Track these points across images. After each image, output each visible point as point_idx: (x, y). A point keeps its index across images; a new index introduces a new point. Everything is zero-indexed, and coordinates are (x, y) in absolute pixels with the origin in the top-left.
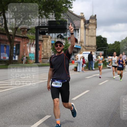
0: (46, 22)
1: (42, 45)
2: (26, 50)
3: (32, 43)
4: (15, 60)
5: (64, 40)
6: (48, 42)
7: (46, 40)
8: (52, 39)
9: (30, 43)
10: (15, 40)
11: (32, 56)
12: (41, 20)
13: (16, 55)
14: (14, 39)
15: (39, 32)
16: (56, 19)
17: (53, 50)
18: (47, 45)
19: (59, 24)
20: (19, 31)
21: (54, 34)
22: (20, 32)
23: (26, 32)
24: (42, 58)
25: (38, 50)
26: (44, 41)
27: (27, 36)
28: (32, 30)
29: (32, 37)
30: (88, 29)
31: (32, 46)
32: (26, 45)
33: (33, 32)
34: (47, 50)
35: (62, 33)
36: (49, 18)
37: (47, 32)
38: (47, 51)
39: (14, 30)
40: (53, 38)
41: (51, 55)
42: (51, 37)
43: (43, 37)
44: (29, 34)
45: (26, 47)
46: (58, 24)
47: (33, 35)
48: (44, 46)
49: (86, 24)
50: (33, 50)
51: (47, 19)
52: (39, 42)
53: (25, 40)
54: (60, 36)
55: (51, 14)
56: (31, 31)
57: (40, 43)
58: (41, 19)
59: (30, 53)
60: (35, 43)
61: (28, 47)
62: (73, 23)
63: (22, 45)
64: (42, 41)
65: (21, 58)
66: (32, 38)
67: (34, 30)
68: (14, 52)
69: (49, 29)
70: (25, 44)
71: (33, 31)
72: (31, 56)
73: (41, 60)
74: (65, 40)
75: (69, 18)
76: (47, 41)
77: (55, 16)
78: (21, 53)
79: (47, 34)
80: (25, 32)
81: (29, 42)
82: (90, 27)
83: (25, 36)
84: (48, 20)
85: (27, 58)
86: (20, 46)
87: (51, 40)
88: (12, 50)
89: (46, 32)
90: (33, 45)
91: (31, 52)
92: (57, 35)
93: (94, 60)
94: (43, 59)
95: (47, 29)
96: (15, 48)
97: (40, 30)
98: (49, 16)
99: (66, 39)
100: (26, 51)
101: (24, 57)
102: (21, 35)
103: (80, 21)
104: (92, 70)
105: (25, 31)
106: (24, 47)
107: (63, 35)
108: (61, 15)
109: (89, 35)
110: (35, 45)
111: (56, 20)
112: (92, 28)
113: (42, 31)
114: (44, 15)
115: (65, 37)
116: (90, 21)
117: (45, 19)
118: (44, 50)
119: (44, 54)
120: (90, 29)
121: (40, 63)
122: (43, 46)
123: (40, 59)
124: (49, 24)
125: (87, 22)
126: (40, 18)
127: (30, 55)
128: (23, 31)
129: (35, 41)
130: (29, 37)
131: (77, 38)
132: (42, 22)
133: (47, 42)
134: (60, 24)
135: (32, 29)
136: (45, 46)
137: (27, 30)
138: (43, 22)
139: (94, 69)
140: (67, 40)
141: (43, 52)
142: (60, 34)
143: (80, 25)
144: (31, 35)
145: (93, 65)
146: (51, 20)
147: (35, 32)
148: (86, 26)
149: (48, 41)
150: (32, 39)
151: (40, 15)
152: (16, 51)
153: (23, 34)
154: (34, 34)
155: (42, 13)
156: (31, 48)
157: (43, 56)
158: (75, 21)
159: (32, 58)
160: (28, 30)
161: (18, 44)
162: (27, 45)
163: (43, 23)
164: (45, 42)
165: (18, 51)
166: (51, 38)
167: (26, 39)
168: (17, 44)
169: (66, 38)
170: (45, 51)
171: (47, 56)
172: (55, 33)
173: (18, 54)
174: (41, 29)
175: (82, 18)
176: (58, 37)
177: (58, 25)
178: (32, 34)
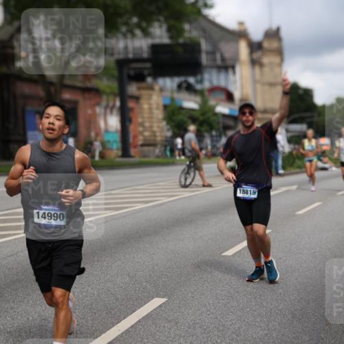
1: (137, 110)
2: (96, 124)
3: (111, 104)
5: (195, 95)
6: (153, 102)
7: (148, 97)
8: (164, 94)
9: (104, 103)
10: (62, 97)
11: (112, 140)
14: (60, 95)
15: (128, 74)
17: (168, 123)
18: (151, 109)
19: (181, 51)
24: (140, 143)
25: (128, 124)
26: (144, 99)
29: (109, 87)
30: (261, 65)
31: (111, 112)
32: (95, 110)
34: (152, 122)
36: (153, 35)
37: (149, 75)
38: (152, 124)
41: (163, 134)
42: (160, 87)
43: (139, 89)
44: (102, 81)
45: (94, 115)
48: (142, 113)
50: (114, 122)
52: (129, 100)
53: (91, 96)
54: (185, 85)
57: (131, 104)
59: (107, 131)
60: (118, 104)
61: (99, 114)
62: (219, 51)
63: (84, 111)
64: (137, 98)
66: (110, 90)
70: (92, 108)
74: (200, 97)
75: (207, 36)
76: (150, 99)
77: (168, 31)
78: (82, 131)
79: (149, 80)
81: (101, 102)
82: (266, 60)
83: (90, 86)
86: (79, 112)
87: (162, 96)
91: (110, 129)
93: (280, 149)
94: (143, 145)
97: (129, 68)
99: (202, 93)
100: (96, 126)
102: (80, 82)
104: (278, 174)
106: (90, 115)
109: (265, 82)
110: (119, 111)
112: (271, 64)
115: (198, 87)
117: (140, 41)
118: (143, 122)
119: (147, 134)
120: (266, 65)
121: (134, 157)
122: (140, 113)
123: (136, 147)
124: (152, 53)
125: (255, 47)
127: (108, 137)
129: (118, 99)
130: (101, 87)
131: (231, 88)
133: (150, 102)
134: (184, 51)
136: (147, 111)
139: (281, 171)
141: (141, 129)
142: (186, 78)
143: (238, 55)
144: (105, 82)
145: (280, 162)
147: (116, 73)
148: (255, 56)
149: (154, 98)
150: (110, 95)
153: (84, 80)
156: (108, 117)
157: (141, 138)
158: (224, 43)
159: (112, 145)
161: (73, 106)
162: (98, 109)
164: (145, 102)
166: (162, 90)
169: (203, 89)
170: (147, 124)
171: (152, 138)
173: (74, 135)
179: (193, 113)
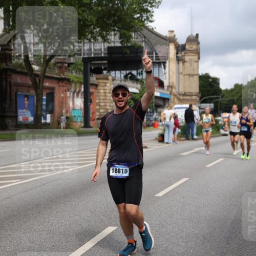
0: (103, 50)
1: (95, 94)
2: (67, 103)
3: (78, 90)
4: (46, 122)
5: (137, 83)
6: (107, 88)
7: (104, 84)
8: (115, 82)
9: (73, 89)
10: (44, 85)
11: (77, 115)
12: (94, 46)
13: (46, 114)
14: (43, 83)
15: (91, 68)
16: (121, 42)
18: (105, 93)
19: (128, 52)
20: (52, 67)
21: (118, 72)
22: (54, 69)
23: (66, 68)
24: (97, 117)
25: (89, 104)
26: (100, 86)
27: (68, 76)
28: (76, 65)
29: (77, 78)
30: (184, 62)
31: (78, 96)
32: (66, 94)
33: (78, 69)
34: (106, 102)
35: (134, 70)
36: (109, 41)
37: (105, 69)
38: (106, 104)
39: (41, 65)
40: (117, 80)
42: (113, 77)
43: (97, 79)
44: (72, 73)
45: (66, 97)
46: (126, 53)
47: (79, 74)
48: (100, 96)
49: (179, 52)
50: (79, 102)
51: (104, 44)
52: (91, 87)
53: (64, 84)
54: (130, 75)
55: (113, 33)
56: (74, 68)
57: (92, 90)
58: (94, 44)
59: (74, 109)
60: (83, 89)
61: (69, 97)
62: (155, 51)
63: (59, 95)
64: (96, 86)
65: (56, 118)
66: (77, 80)
67: (80, 64)
68: (44, 107)
69: (108, 63)
70: (64, 92)
71: (78, 67)
72: (75, 115)
73: (94, 122)
74: (140, 84)
75: (146, 40)
76: (105, 86)
77: (120, 38)
78: (57, 109)
79: (105, 72)
80: (64, 70)
81: (71, 89)
82: (187, 58)
83: (64, 77)
84: (107, 45)
85: (67, 118)
86: (55, 95)
87: (113, 84)
88: (39, 104)
89: (103, 68)
90: (80, 94)
91: (76, 108)
92: (125, 74)
93: (196, 121)
94: (98, 119)
95: (106, 62)
96: (45, 100)
97: (91, 64)
98: (109, 37)
99: (141, 81)
100: (67, 106)
101: (62, 117)
102: (56, 74)
103: (168, 47)
104: (193, 139)
105: (64, 68)
106: (63, 97)
107: (136, 74)
108: (130, 36)
109: (186, 73)
110: (83, 94)
111: (122, 44)
112: (191, 60)
113: (96, 66)
114: (98, 36)
115: (139, 77)
116: (187, 47)
117: (100, 44)
118: (100, 102)
119: (101, 111)
120: (187, 62)
121: (92, 127)
122: (97, 96)
123: (94, 120)
124: (108, 53)
125: (180, 49)
126: (92, 42)
127: (74, 113)
128: (60, 67)
129: (83, 86)
130: (71, 78)
131: (162, 78)
132: (95, 50)
133: (105, 88)
134: (130, 52)
135: (76, 63)
136: (103, 94)
137: (66, 65)
138: (98, 50)
139: (195, 137)
140: (143, 83)
141: (98, 107)
142: (130, 71)
143: (168, 54)
144: (74, 74)
145: (195, 130)
146: (112, 45)
147: (82, 68)
148: (179, 55)
149: (108, 85)
150: (77, 83)
151: (92, 37)
152: (47, 105)
153: (59, 72)
154: (81, 73)
155: (95, 33)
156: (75, 99)
157: (98, 114)
158: (158, 46)
159: (77, 119)
160: (69, 64)
161: (51, 91)
162: (68, 94)
163: (97, 52)
164: (102, 88)
165: (50, 106)
166: (113, 80)
167: (66, 82)
168: (48, 91)
169: (142, 79)
170: (102, 104)
172: (120, 69)
173: (51, 112)
174: (94, 62)
175: (172, 40)
176: (126, 77)
177: (126, 55)
178: (77, 72)
179: (135, 96)
